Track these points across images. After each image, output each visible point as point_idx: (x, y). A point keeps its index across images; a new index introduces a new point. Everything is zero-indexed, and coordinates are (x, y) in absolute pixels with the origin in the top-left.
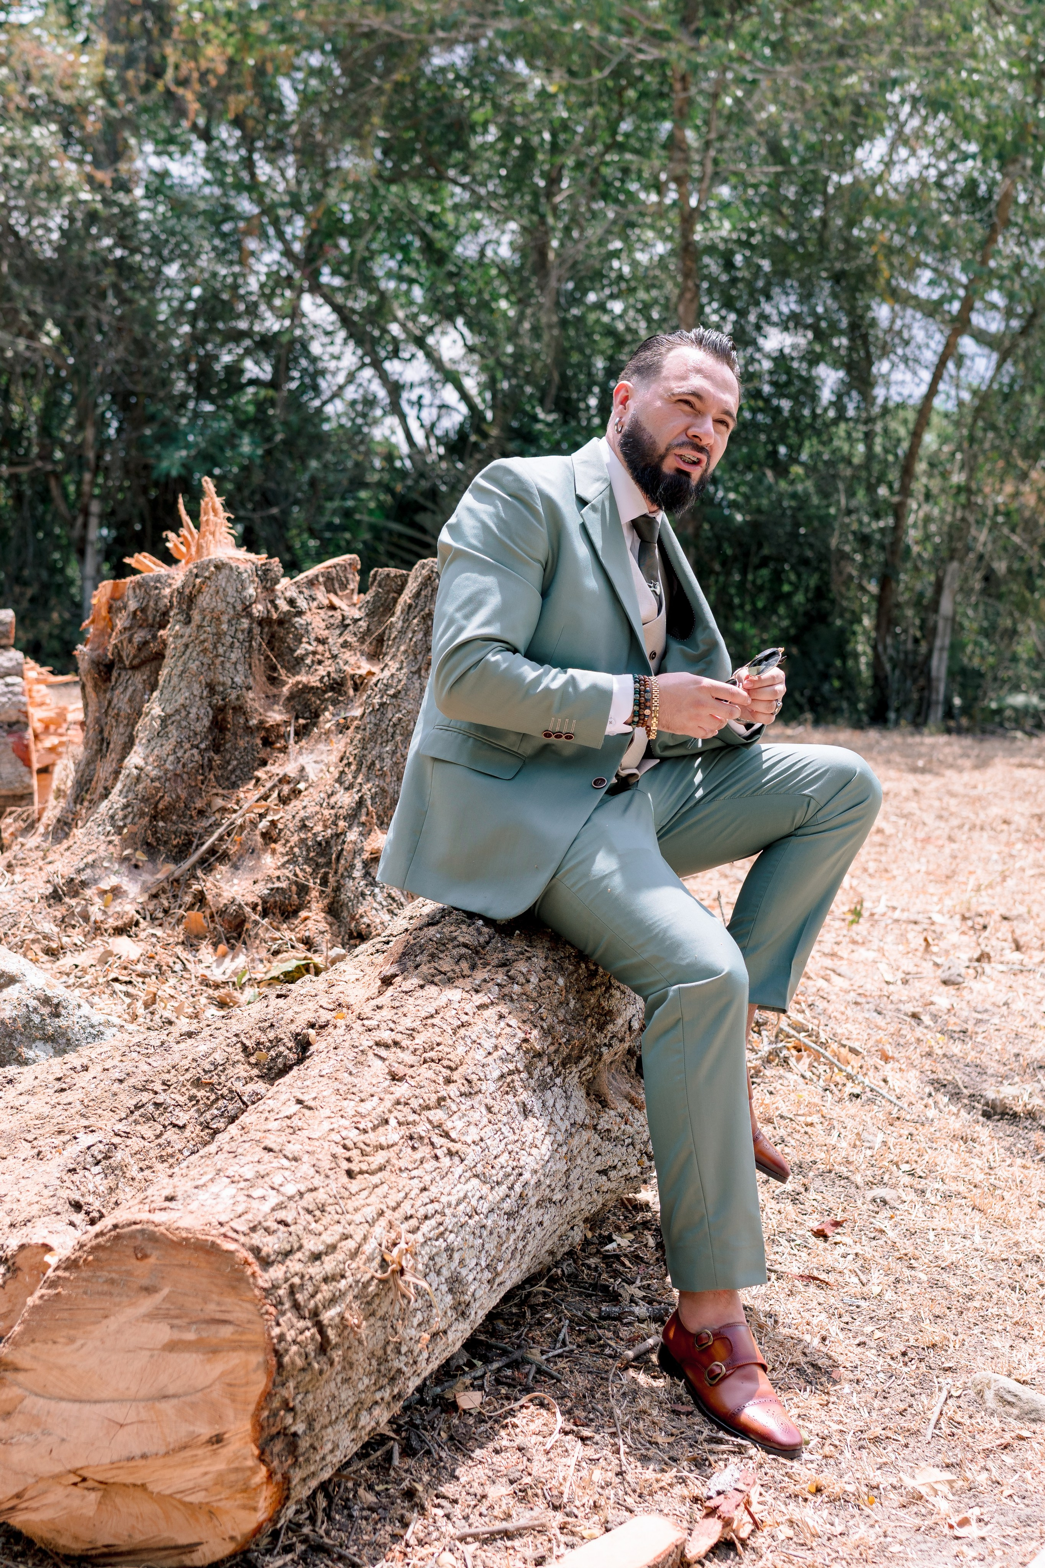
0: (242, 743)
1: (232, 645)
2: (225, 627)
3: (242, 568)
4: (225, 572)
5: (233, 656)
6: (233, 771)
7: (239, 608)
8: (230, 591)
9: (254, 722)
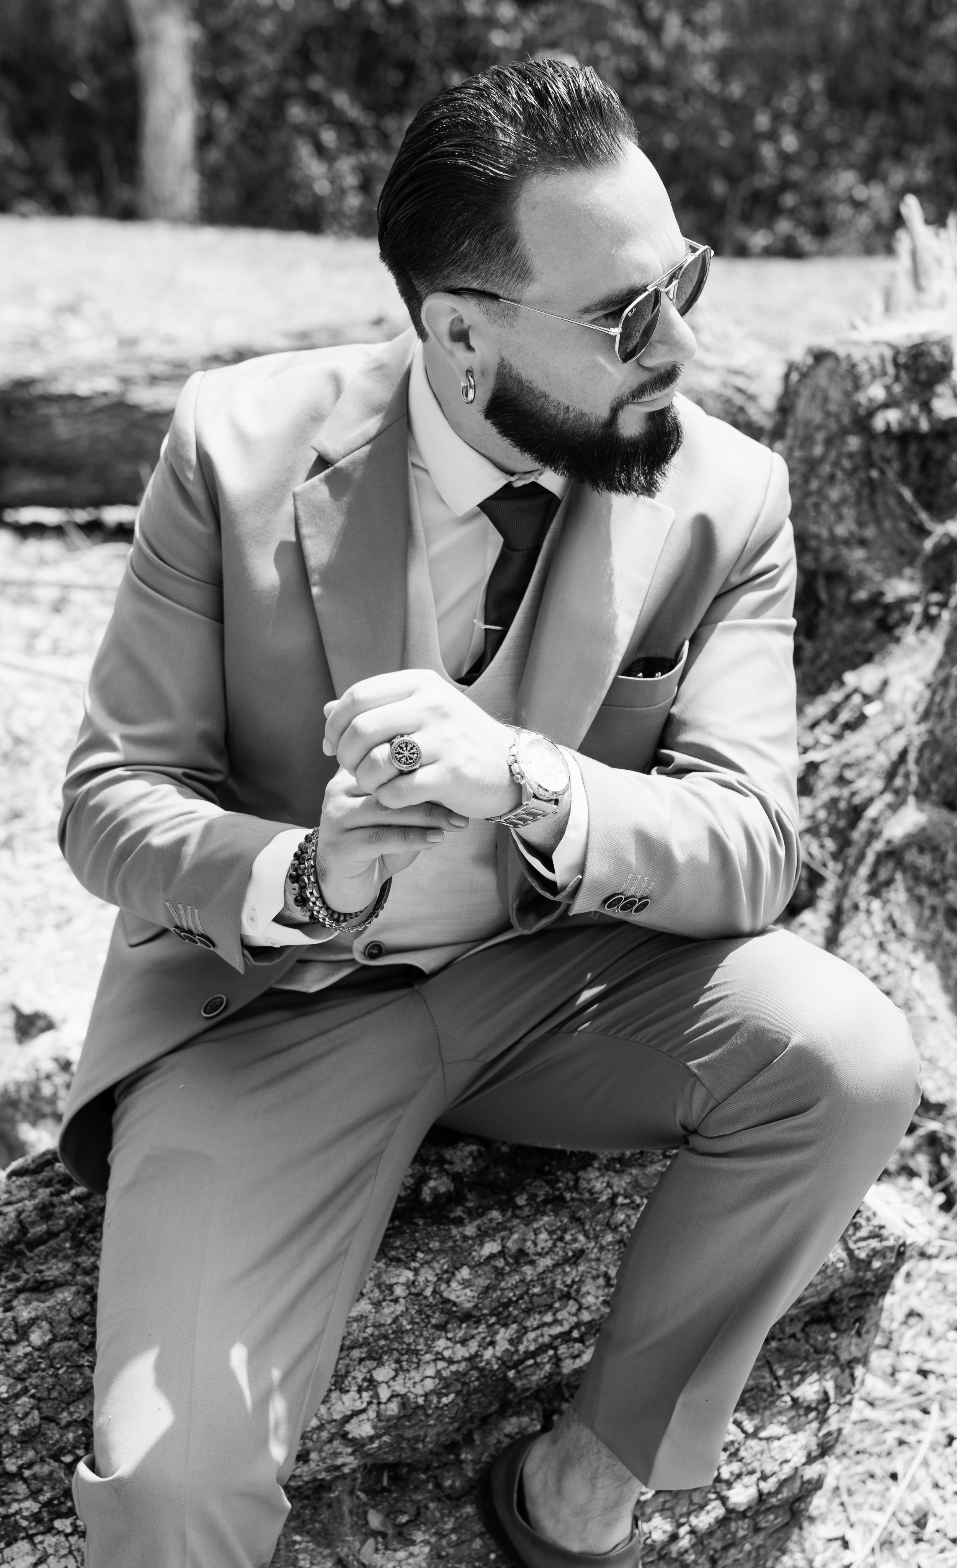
0: (839, 628)
1: (832, 478)
2: (818, 450)
3: (857, 355)
4: (829, 364)
5: (834, 494)
6: (822, 669)
7: (846, 419)
8: (835, 394)
9: (862, 595)
